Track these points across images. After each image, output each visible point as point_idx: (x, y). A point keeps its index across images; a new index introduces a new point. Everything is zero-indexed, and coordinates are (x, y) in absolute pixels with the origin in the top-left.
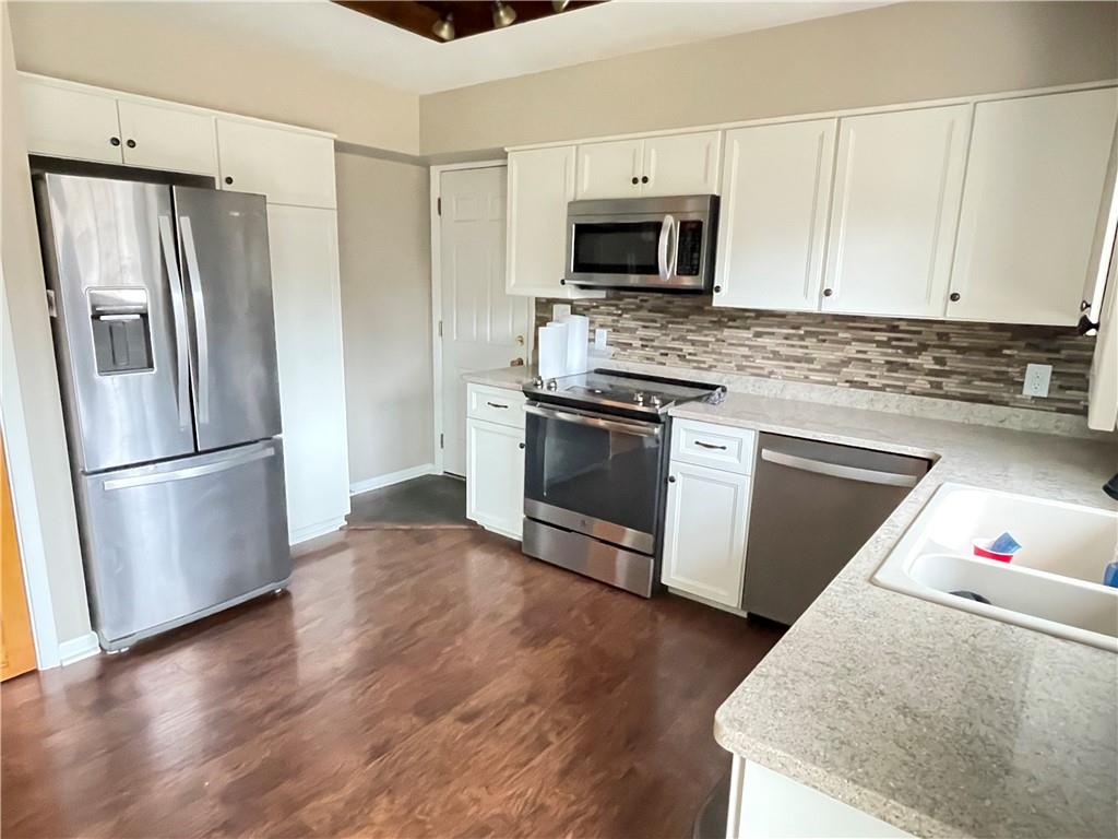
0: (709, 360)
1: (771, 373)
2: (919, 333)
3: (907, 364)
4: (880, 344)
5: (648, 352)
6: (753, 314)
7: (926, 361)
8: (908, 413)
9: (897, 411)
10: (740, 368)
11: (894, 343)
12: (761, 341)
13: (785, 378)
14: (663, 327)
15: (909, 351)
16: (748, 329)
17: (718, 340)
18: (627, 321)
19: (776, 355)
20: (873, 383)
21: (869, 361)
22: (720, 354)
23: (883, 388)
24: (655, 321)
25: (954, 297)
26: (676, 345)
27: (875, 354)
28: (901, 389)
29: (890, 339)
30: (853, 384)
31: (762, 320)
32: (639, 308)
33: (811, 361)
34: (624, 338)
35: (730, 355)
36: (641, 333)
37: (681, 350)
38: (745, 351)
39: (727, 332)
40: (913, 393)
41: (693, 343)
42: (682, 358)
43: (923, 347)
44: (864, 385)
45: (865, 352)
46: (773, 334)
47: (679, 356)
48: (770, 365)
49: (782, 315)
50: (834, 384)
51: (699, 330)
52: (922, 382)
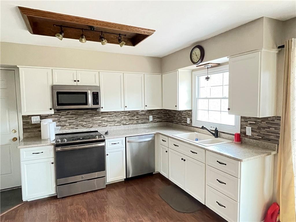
0: (91, 125)
1: (107, 125)
2: (133, 113)
3: (132, 119)
4: (127, 116)
5: (72, 126)
6: (101, 113)
7: (135, 118)
8: (135, 128)
9: (133, 128)
10: (99, 126)
11: (130, 115)
12: (103, 119)
13: (110, 126)
14: (76, 119)
15: (132, 116)
16: (100, 116)
17: (92, 120)
18: (63, 118)
19: (107, 121)
20: (127, 123)
21: (126, 119)
22: (93, 123)
23: (129, 124)
24: (73, 117)
25: (146, 106)
26: (81, 123)
27: (127, 118)
28: (132, 124)
29: (129, 115)
30: (124, 124)
31: (103, 114)
32: (67, 114)
33: (115, 121)
34: (63, 123)
35: (96, 123)
36: (68, 121)
37: (82, 124)
38: (100, 121)
39: (94, 118)
40: (134, 124)
41: (86, 122)
42: (83, 126)
43: (135, 115)
44: (126, 124)
45: (125, 118)
46: (106, 116)
47: (82, 126)
48: (106, 124)
49: (107, 112)
50: (120, 125)
51: (87, 118)
52: (135, 122)
